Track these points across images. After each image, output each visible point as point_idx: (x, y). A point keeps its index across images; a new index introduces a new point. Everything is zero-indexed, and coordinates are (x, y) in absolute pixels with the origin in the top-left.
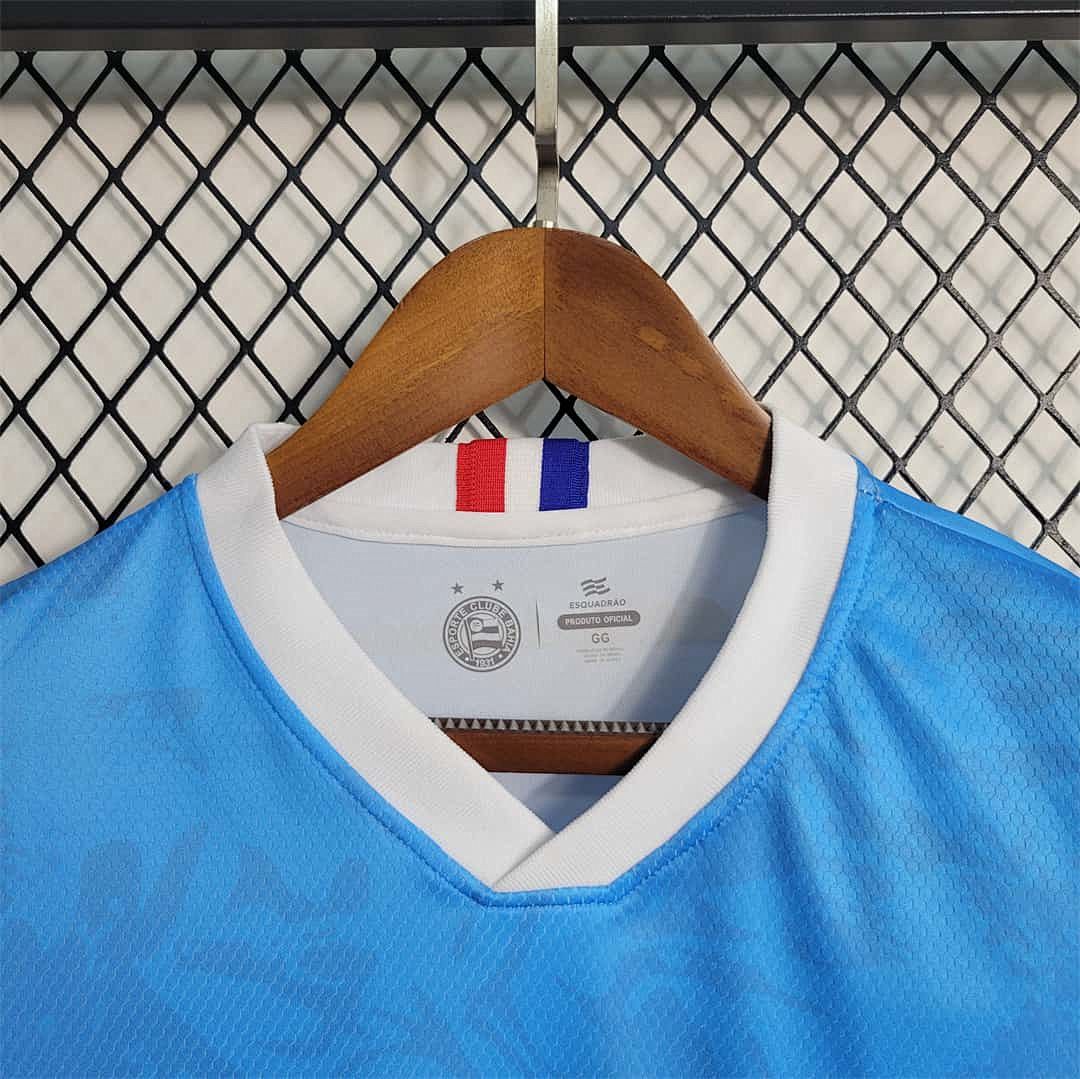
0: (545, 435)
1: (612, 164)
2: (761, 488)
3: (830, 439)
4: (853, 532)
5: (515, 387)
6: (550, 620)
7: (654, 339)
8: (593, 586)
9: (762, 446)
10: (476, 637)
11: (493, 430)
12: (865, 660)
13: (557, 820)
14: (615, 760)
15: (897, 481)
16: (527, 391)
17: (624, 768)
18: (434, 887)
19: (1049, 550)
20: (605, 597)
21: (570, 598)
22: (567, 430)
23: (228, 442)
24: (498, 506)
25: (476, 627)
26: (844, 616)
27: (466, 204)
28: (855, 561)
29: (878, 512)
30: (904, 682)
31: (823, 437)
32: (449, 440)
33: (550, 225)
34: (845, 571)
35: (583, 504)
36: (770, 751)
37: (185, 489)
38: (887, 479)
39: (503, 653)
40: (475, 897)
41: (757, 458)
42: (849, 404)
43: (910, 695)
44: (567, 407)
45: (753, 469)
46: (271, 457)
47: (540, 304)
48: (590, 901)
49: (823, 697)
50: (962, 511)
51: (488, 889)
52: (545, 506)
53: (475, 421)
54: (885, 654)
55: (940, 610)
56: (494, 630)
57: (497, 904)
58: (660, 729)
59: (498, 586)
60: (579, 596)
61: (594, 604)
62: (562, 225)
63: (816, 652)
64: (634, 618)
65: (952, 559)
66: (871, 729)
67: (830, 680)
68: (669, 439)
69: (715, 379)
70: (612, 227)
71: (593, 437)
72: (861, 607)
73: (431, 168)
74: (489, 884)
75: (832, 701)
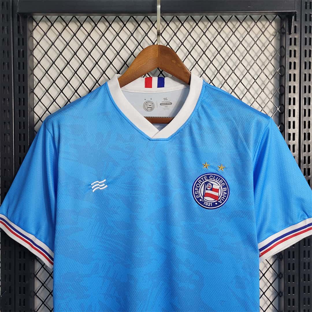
0: (158, 76)
1: (168, 33)
2: (189, 84)
3: (201, 77)
4: (202, 89)
5: (153, 69)
6: (159, 104)
7: (174, 61)
8: (165, 99)
9: (189, 77)
10: (148, 107)
11: (150, 76)
12: (202, 107)
13: (160, 129)
14: (168, 121)
15: (211, 84)
16: (155, 70)
17: (169, 123)
18: (143, 138)
19: (233, 94)
20: (167, 100)
21: (162, 101)
22: (161, 76)
23: (110, 79)
24: (151, 87)
25: (148, 105)
26: (200, 101)
27: (145, 40)
28: (202, 93)
29: (205, 87)
30: (208, 110)
31: (200, 77)
32: (144, 77)
33: (159, 44)
34: (201, 95)
35: (164, 87)
36: (189, 120)
37: (106, 84)
38: (210, 83)
39: (152, 109)
40: (149, 139)
41: (189, 79)
42: (204, 72)
43: (208, 111)
44: (161, 72)
45: (188, 81)
46: (118, 79)
47: (157, 56)
48: (165, 140)
49: (197, 112)
50: (221, 88)
51: (151, 138)
52: (158, 87)
53: (147, 75)
54: (205, 106)
55: (213, 100)
56: (151, 105)
57: (152, 140)
58: (174, 117)
59: (151, 99)
60: (163, 100)
61: (165, 101)
62: (161, 44)
63: (196, 106)
64: (171, 104)
65: (215, 93)
66: (203, 116)
67: (198, 110)
68: (176, 76)
69: (183, 68)
70: (168, 44)
71: (165, 77)
72: (203, 100)
73: (139, 33)
74: (151, 137)
75: (198, 112)
